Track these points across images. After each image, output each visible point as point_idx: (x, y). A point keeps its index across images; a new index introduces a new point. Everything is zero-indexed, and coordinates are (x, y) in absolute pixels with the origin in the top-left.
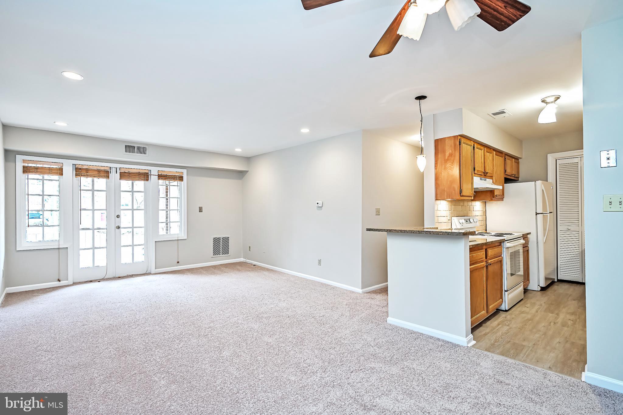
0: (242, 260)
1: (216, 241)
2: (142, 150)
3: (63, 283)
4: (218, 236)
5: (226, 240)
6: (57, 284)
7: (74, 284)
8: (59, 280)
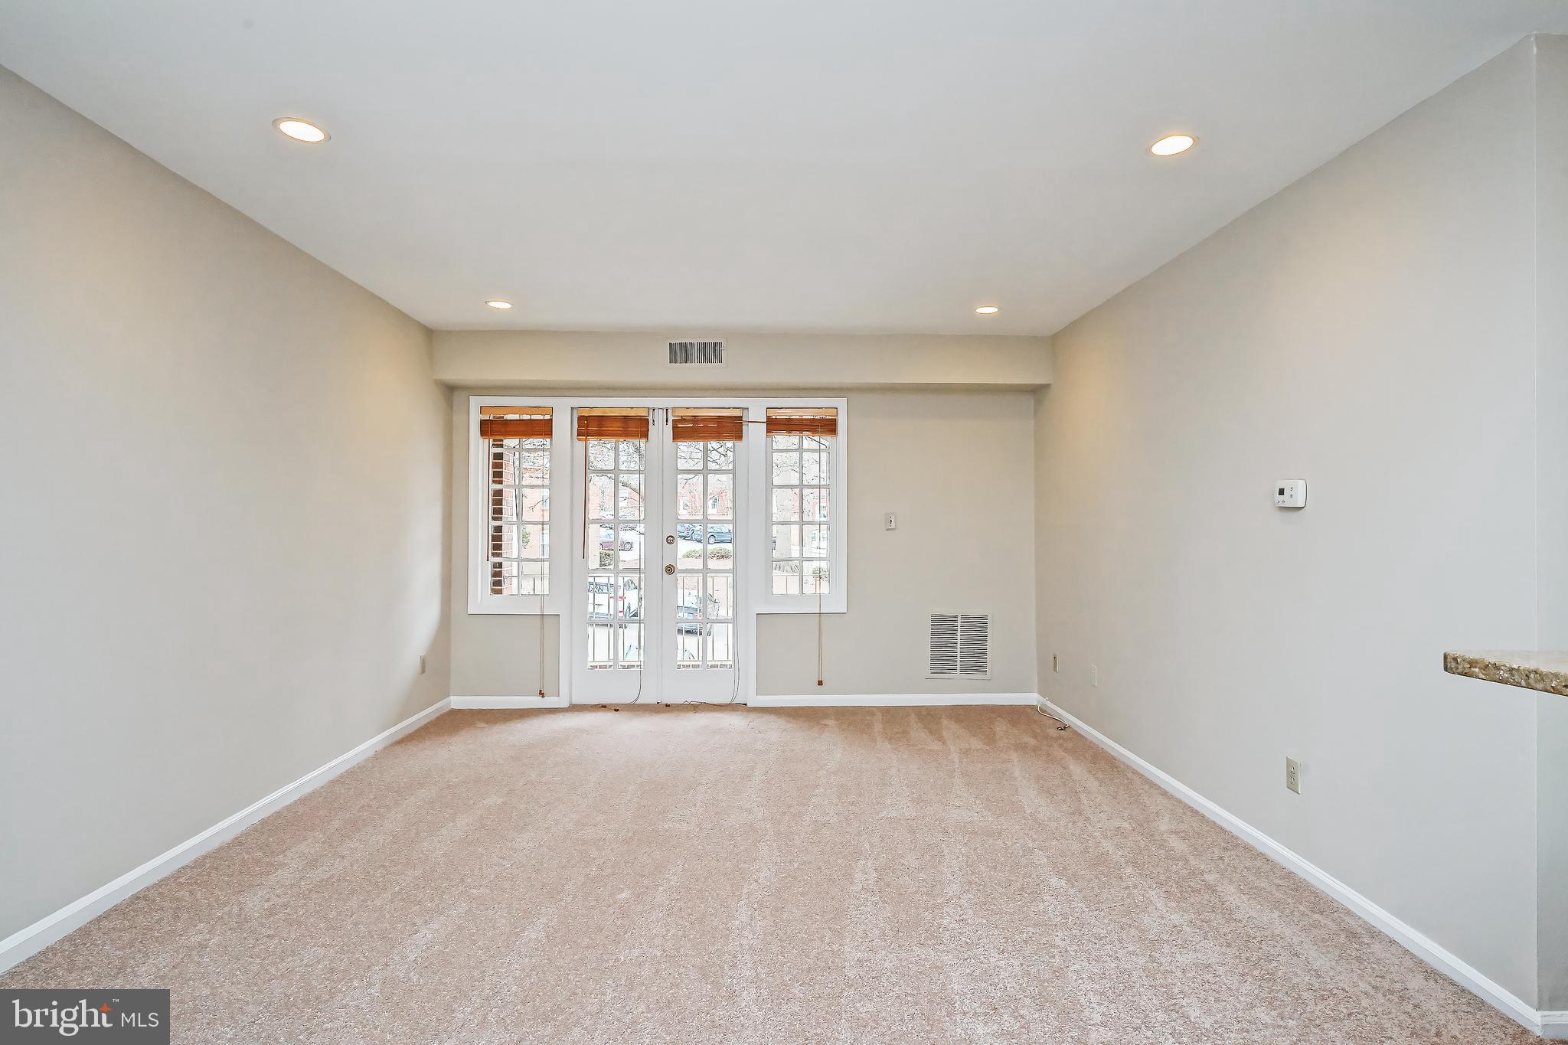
0: (1032, 698)
1: (942, 625)
2: (710, 352)
3: (549, 702)
4: (948, 611)
5: (978, 626)
6: (535, 702)
7: (575, 708)
8: (542, 694)
